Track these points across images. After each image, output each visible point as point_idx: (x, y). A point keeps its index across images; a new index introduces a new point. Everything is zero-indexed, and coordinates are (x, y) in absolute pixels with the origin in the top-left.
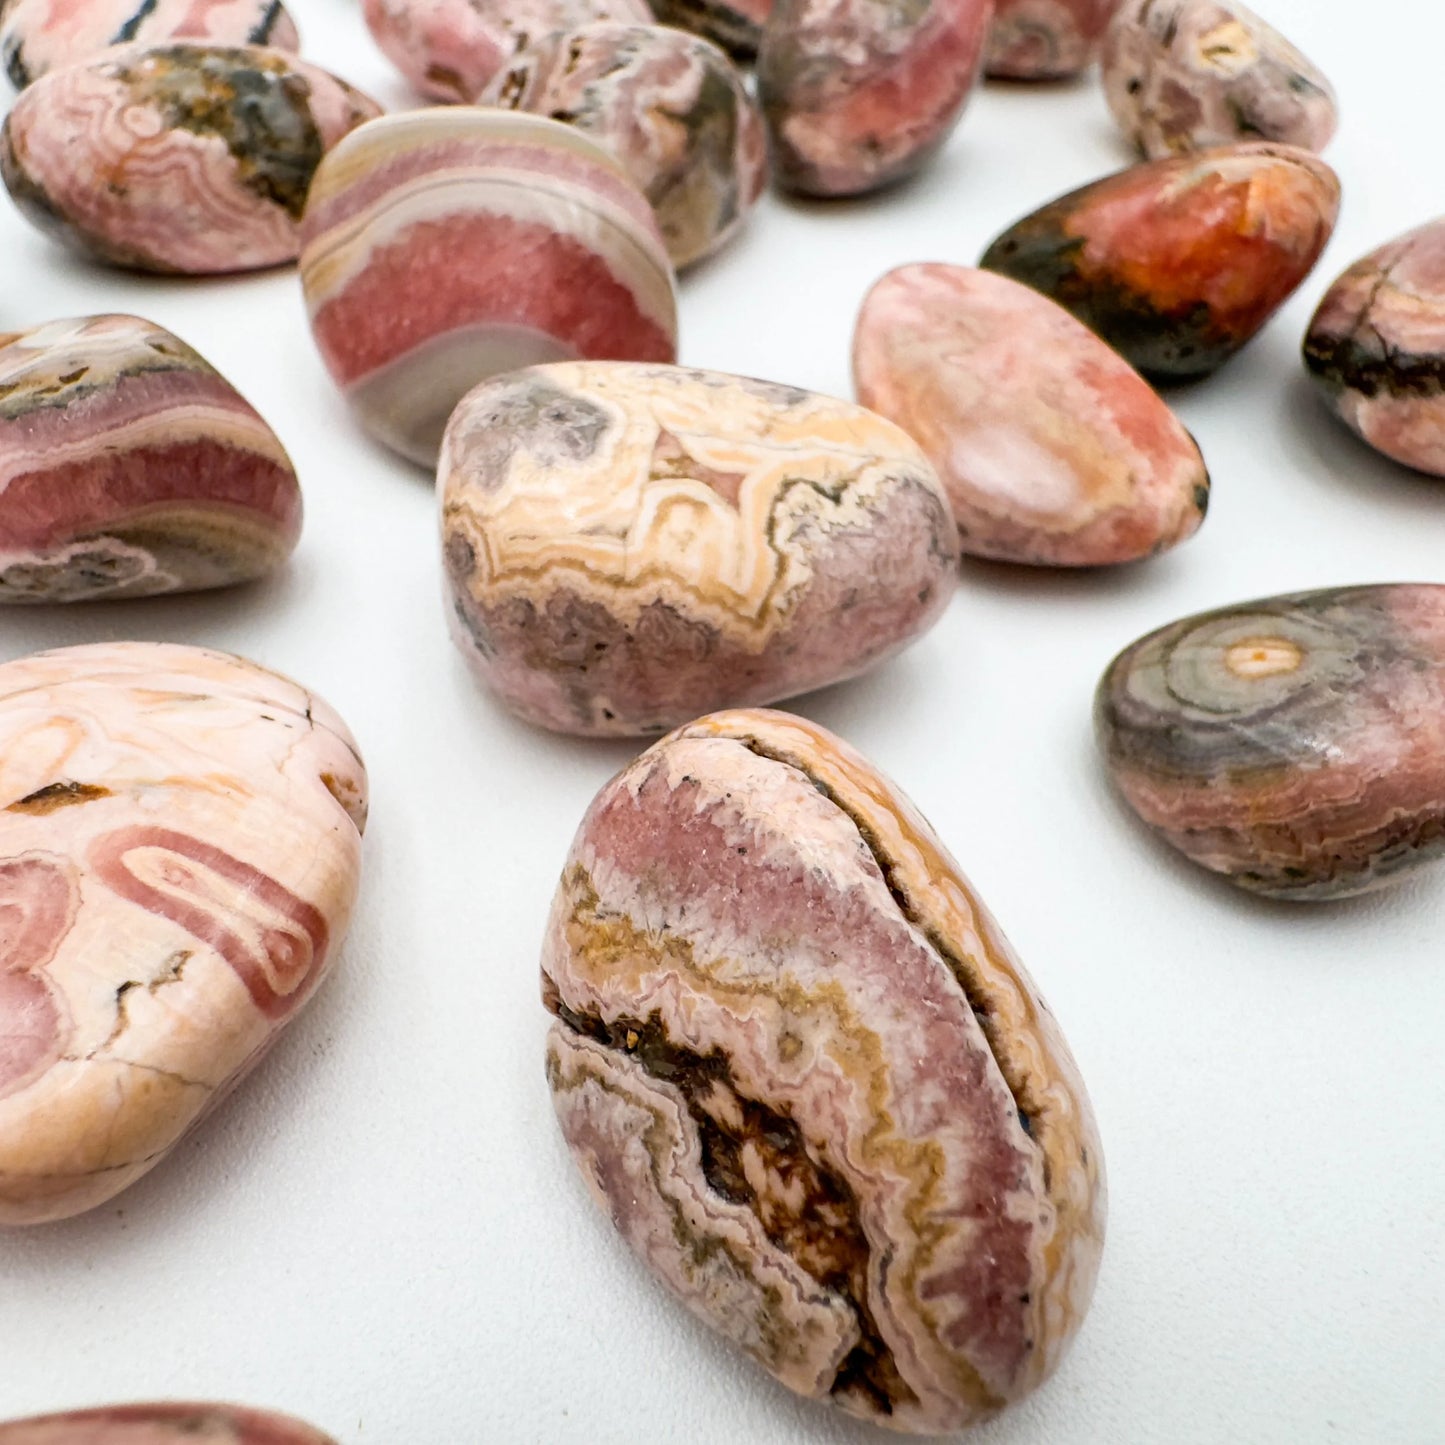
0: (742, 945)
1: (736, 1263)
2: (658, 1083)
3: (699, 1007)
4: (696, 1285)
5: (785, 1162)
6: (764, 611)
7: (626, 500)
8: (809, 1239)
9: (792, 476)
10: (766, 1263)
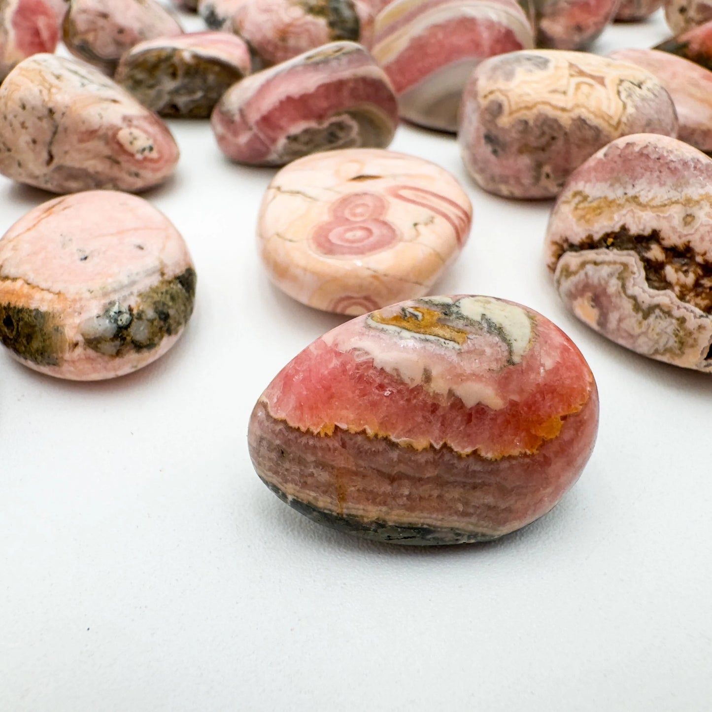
0: (663, 190)
1: (664, 312)
2: (625, 252)
3: (644, 217)
4: (643, 329)
5: (685, 268)
6: (619, 123)
7: (564, 82)
8: (697, 295)
9: (623, 78)
10: (679, 308)
